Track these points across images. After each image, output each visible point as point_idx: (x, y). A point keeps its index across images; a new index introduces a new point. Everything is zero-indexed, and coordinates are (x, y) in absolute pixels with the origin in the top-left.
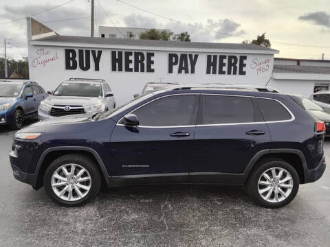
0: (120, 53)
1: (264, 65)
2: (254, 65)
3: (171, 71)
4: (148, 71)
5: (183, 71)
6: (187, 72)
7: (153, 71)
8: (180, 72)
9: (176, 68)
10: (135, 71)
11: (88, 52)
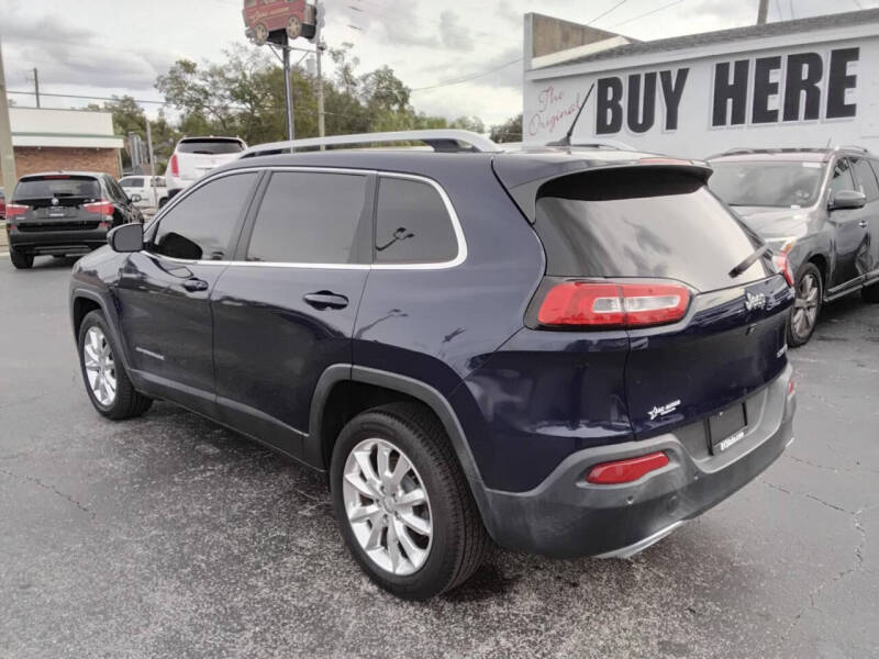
0: (742, 67)
4: (830, 114)
7: (850, 111)
10: (787, 118)
11: (651, 78)
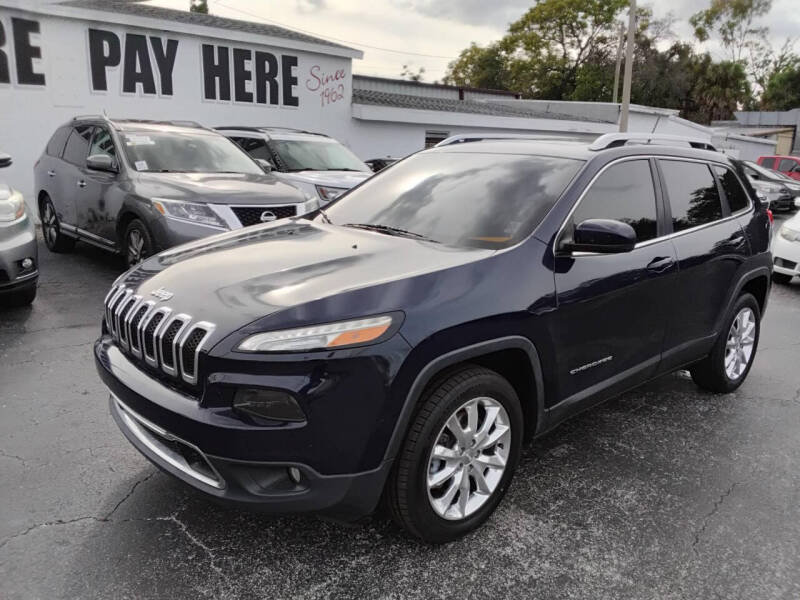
1: (333, 85)
2: (314, 83)
3: (99, 83)
5: (139, 86)
6: (150, 89)
8: (129, 87)
9: (115, 75)
